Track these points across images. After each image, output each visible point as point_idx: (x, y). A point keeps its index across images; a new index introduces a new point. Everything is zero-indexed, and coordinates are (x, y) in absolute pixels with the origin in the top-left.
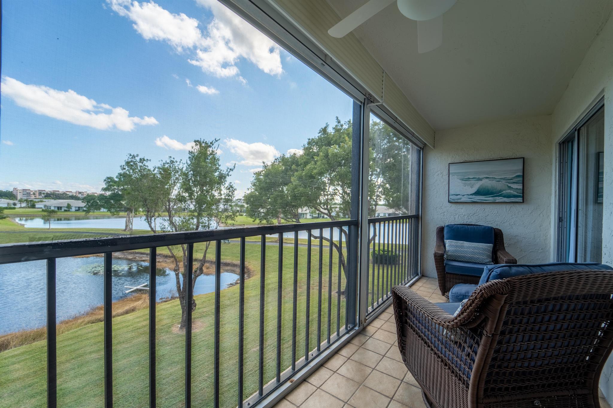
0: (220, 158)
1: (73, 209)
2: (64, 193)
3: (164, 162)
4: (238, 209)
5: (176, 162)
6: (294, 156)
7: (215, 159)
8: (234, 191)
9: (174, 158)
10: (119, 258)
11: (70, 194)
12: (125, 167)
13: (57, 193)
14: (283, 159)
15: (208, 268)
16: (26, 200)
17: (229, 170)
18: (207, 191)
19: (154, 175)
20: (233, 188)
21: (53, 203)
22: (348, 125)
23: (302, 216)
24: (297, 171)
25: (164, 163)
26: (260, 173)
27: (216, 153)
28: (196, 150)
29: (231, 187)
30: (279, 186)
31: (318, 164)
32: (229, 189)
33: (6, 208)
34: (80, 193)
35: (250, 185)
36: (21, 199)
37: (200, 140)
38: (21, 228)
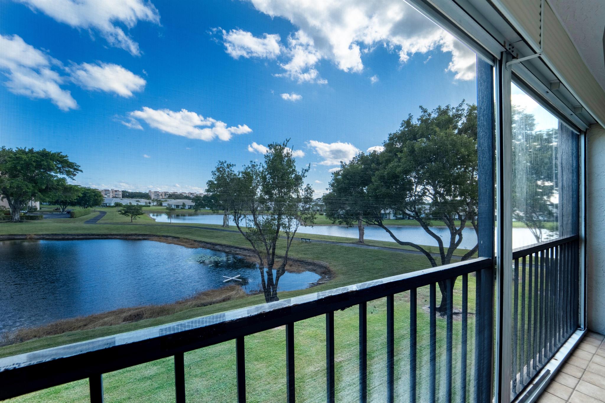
0: (296, 160)
1: (187, 207)
2: (181, 194)
3: (247, 166)
4: (318, 208)
5: (257, 165)
6: (374, 155)
7: (291, 161)
8: (312, 193)
9: (255, 162)
10: (219, 251)
11: (185, 195)
12: (215, 173)
13: (176, 194)
14: (362, 158)
15: (291, 266)
16: (157, 200)
17: (304, 171)
18: (286, 194)
19: (240, 178)
20: (310, 189)
21: (173, 202)
22: (437, 114)
23: (385, 216)
24: (378, 170)
25: (246, 168)
26: (339, 172)
27: (292, 155)
28: (270, 154)
29: (309, 188)
30: (358, 186)
31: (402, 161)
32: (307, 191)
33: (145, 206)
34: (191, 194)
35: (328, 186)
36: (154, 199)
37: (273, 143)
38: (153, 222)
